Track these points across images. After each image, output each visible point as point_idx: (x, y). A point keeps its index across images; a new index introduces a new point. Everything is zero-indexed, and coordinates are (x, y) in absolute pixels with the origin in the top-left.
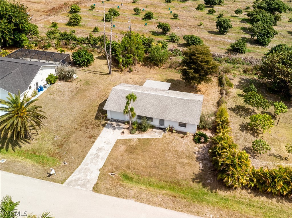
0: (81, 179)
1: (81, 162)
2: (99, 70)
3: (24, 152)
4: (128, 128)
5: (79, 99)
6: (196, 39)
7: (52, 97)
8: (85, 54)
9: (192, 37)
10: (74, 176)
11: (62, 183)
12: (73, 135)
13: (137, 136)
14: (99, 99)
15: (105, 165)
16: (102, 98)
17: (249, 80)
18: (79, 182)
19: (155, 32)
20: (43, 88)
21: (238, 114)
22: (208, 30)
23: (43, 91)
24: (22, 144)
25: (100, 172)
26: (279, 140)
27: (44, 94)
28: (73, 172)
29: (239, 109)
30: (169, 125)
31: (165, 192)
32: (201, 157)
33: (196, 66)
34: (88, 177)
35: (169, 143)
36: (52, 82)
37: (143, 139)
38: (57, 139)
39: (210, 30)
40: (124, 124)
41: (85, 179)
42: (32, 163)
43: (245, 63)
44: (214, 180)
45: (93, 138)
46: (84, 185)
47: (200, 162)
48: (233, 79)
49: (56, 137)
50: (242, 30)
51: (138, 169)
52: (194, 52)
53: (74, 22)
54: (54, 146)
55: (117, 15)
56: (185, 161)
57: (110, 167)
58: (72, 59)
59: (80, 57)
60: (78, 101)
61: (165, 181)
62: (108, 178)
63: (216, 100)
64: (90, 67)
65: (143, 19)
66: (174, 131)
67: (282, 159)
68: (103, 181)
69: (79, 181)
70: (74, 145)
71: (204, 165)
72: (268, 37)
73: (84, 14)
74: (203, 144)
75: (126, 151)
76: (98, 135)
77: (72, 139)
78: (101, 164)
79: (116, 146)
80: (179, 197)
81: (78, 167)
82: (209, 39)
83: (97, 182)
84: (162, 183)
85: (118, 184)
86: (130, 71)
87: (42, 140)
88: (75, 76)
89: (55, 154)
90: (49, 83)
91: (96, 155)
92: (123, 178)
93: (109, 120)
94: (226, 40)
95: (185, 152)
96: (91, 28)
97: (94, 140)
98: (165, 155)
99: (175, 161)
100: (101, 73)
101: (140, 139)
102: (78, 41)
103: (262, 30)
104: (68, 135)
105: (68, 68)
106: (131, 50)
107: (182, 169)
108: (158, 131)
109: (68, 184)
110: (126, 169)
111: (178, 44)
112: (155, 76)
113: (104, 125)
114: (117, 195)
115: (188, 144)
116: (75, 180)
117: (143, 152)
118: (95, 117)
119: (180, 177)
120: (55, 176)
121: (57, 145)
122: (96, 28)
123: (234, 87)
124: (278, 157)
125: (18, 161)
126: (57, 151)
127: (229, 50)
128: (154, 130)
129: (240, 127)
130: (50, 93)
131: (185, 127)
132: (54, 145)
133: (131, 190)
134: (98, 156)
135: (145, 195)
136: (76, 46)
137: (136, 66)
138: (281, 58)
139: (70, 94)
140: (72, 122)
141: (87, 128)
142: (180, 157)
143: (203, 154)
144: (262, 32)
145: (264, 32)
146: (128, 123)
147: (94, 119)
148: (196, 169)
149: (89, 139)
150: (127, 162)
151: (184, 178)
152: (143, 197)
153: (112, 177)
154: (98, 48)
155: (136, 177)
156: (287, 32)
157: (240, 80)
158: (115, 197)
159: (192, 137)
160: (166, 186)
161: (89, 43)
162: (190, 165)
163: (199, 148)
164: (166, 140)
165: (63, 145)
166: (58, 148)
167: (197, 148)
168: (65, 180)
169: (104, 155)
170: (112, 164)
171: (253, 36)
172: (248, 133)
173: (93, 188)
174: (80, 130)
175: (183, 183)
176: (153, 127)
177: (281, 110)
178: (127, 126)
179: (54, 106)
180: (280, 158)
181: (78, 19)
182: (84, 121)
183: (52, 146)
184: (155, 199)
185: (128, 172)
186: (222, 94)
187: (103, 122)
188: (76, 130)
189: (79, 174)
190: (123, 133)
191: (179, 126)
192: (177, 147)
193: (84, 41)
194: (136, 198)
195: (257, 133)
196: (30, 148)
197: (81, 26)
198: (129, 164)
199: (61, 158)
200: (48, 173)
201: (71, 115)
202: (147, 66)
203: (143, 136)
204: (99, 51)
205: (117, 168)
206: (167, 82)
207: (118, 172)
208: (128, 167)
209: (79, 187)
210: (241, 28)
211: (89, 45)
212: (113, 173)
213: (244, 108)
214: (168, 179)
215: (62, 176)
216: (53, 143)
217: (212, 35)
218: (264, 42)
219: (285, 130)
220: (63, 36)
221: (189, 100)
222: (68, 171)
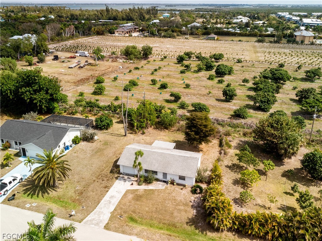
0: (95, 219)
1: (97, 206)
2: (117, 132)
3: (51, 198)
4: (136, 181)
5: (98, 156)
6: (203, 106)
7: (76, 154)
8: (106, 119)
9: (199, 105)
10: (90, 217)
11: (80, 223)
12: (92, 186)
13: (144, 187)
14: (114, 156)
15: (115, 210)
16: (117, 156)
17: (247, 142)
18: (94, 222)
19: (168, 100)
20: (69, 147)
21: (233, 171)
22: (216, 98)
23: (69, 150)
24: (50, 191)
25: (110, 215)
26: (265, 193)
27: (69, 152)
28: (89, 214)
29: (234, 166)
30: (171, 178)
31: (162, 232)
32: (196, 205)
33: (196, 129)
34: (101, 218)
35: (169, 193)
36: (77, 142)
37: (148, 190)
39: (218, 98)
40: (133, 177)
41: (99, 220)
42: (57, 206)
43: (245, 127)
44: (205, 223)
45: (107, 188)
46: (97, 224)
47: (194, 209)
48: (232, 141)
49: (78, 187)
50: (247, 97)
51: (142, 213)
52: (195, 118)
53: (99, 92)
54: (75, 194)
55: (136, 85)
56: (182, 208)
57: (119, 211)
58: (94, 124)
59: (101, 122)
60: (98, 158)
61: (164, 224)
62: (117, 219)
63: (215, 158)
64: (109, 130)
65: (159, 89)
66: (175, 184)
67: (266, 209)
68: (113, 221)
70: (92, 193)
71: (198, 212)
72: (269, 104)
73: (108, 84)
74: (199, 195)
75: (133, 199)
76: (111, 186)
77: (90, 189)
78: (112, 208)
79: (125, 195)
80: (174, 236)
81: (94, 210)
82: (216, 106)
83: (108, 222)
84: (161, 225)
85: (125, 224)
86: (143, 133)
87: (66, 189)
88: (96, 138)
89: (76, 200)
90: (74, 143)
92: (129, 220)
93: (121, 174)
94: (231, 107)
95: (183, 200)
96: (113, 97)
97: (108, 189)
98: (165, 203)
99: (173, 207)
100: (118, 135)
101: (145, 190)
102: (101, 108)
103: (263, 98)
104: (87, 185)
105: (91, 131)
106: (144, 115)
107: (179, 214)
108: (161, 183)
109: (85, 223)
110: (132, 213)
111: (187, 110)
112: (164, 137)
113: (117, 178)
114: (124, 232)
115: (186, 194)
116: (90, 220)
117: (147, 200)
118: (110, 171)
119: (176, 220)
120: (75, 217)
121: (78, 193)
122: (117, 97)
123: (232, 148)
124: (263, 206)
125: (46, 205)
126: (78, 197)
127: (232, 116)
128: (158, 182)
129: (233, 182)
130: (74, 152)
131: (185, 180)
133: (135, 229)
134: (110, 202)
135: (146, 234)
136: (99, 112)
137: (148, 129)
138: (270, 123)
139: (91, 152)
140: (91, 175)
141: (103, 180)
142: (178, 205)
143: (197, 203)
144: (263, 100)
145: (265, 99)
146: (137, 176)
147: (109, 173)
148: (190, 214)
149: (104, 189)
150: (133, 207)
151: (180, 222)
152: (144, 235)
153: (120, 219)
154: (118, 114)
155: (140, 220)
156: (289, 99)
157: (239, 141)
158: (121, 233)
159: (190, 189)
160: (164, 227)
161: (110, 110)
162: (186, 211)
163: (195, 198)
164: (168, 191)
165: (83, 193)
166: (78, 196)
167: (193, 198)
168: (82, 220)
169: (115, 202)
170: (121, 208)
171: (255, 103)
172: (240, 187)
173: (105, 226)
174: (97, 182)
175: (178, 225)
176: (157, 180)
177: (269, 167)
178: (136, 179)
179: (77, 162)
180: (264, 208)
181: (102, 89)
182: (101, 174)
183: (74, 194)
184: (154, 237)
185: (134, 215)
186: (220, 153)
187: (116, 175)
188: (94, 181)
189: (94, 216)
190: (132, 184)
191: (179, 179)
192: (176, 197)
193: (106, 108)
194: (138, 235)
195: (247, 186)
196: (56, 195)
197: (104, 95)
198: (135, 209)
199: (80, 203)
200: (69, 214)
201: (91, 169)
202: (158, 129)
203: (148, 187)
204: (118, 117)
205: (125, 212)
206: (174, 143)
207: (125, 215)
208: (134, 212)
209: (93, 226)
210: (247, 96)
211: (110, 111)
212: (121, 216)
213: (239, 166)
214: (166, 222)
215: (80, 217)
216: (75, 191)
217: (219, 102)
218: (265, 108)
219: (273, 184)
220: (88, 104)
221: (188, 157)
222: (85, 213)
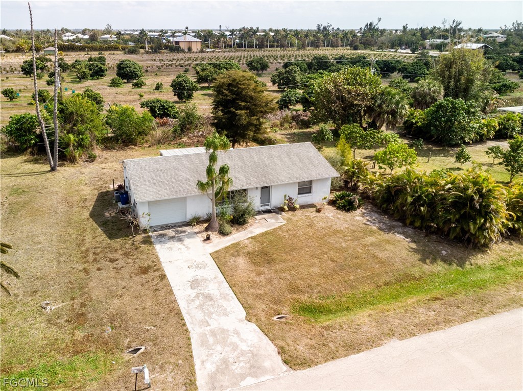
0: (231, 360)
1: (184, 325)
4: (208, 229)
10: (203, 362)
12: (92, 284)
13: (241, 235)
15: (247, 307)
18: (237, 368)
25: (254, 325)
28: (191, 356)
30: (285, 196)
32: (382, 226)
34: (244, 347)
37: (259, 236)
38: (53, 308)
41: (243, 354)
45: (150, 270)
46: (256, 369)
47: (393, 233)
49: (47, 304)
54: (59, 327)
56: (372, 239)
57: (262, 306)
66: (298, 207)
68: (284, 337)
69: (234, 368)
70: (117, 301)
71: (405, 235)
74: (358, 210)
75: (255, 264)
76: (157, 262)
77: (97, 293)
79: (222, 264)
81: (189, 339)
83: (276, 346)
84: (387, 290)
86: (91, 159)
89: (81, 343)
91: (201, 296)
92: (308, 316)
97: (158, 273)
101: (253, 238)
104: (77, 290)
107: (386, 252)
109: (212, 389)
110: (295, 296)
113: (148, 242)
116: (220, 370)
121: (67, 321)
126: (79, 333)
128: (258, 217)
131: (310, 192)
132: (56, 325)
134: (209, 297)
140: (59, 262)
141: (113, 260)
142: (357, 238)
143: (379, 222)
148: (402, 243)
149: (143, 276)
150: (282, 281)
158: (354, 353)
159: (330, 207)
162: (388, 242)
163: (363, 217)
165: (84, 314)
166: (76, 328)
167: (358, 217)
169: (220, 289)
170: (259, 297)
173: (286, 362)
183: (54, 329)
187: (139, 237)
188: (87, 273)
189: (211, 352)
191: (299, 194)
198: (291, 283)
203: (251, 232)
205: (277, 302)
207: (285, 310)
208: (296, 290)
209: (250, 380)
212: (279, 314)
215: (170, 379)
216: (49, 320)
222: (172, 360)
